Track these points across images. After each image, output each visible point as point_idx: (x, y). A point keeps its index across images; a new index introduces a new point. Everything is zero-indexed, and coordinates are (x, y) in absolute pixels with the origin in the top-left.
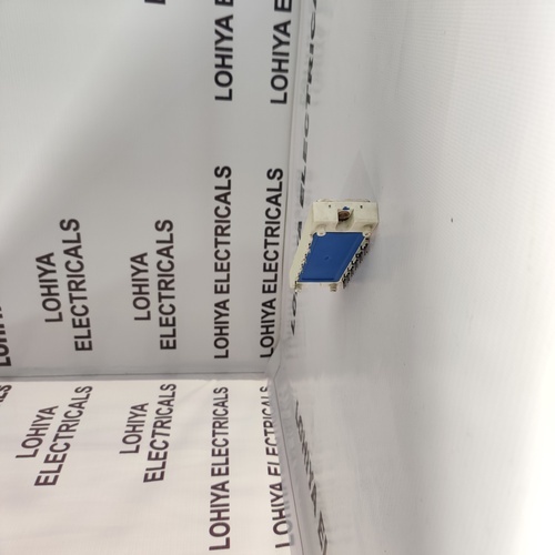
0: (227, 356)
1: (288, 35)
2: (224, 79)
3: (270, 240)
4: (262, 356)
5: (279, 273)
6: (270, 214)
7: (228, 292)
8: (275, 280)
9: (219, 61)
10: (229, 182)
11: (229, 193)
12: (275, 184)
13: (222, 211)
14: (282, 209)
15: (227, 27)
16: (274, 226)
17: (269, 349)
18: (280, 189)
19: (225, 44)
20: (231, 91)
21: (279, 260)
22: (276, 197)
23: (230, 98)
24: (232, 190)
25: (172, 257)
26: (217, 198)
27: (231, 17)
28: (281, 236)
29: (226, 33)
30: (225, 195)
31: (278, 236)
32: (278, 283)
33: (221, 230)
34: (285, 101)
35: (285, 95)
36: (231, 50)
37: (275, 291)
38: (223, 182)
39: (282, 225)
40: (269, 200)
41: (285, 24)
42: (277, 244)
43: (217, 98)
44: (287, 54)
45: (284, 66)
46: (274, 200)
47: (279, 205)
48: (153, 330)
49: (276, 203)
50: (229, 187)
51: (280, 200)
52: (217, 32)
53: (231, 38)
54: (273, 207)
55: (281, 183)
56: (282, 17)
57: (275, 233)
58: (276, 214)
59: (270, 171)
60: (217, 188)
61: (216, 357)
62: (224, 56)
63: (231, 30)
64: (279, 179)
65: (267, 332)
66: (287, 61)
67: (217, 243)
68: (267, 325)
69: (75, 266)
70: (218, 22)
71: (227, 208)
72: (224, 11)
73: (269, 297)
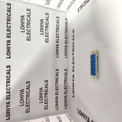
0: (58, 109)
1: (67, 47)
2: (57, 54)
3: (65, 83)
4: (65, 108)
5: (67, 89)
6: (65, 77)
7: (58, 94)
8: (66, 91)
9: (57, 51)
12: (66, 72)
13: (57, 78)
14: (67, 76)
15: (58, 46)
18: (67, 73)
19: (57, 48)
21: (67, 87)
22: (66, 74)
23: (58, 57)
25: (48, 88)
26: (56, 75)
30: (57, 74)
31: (67, 82)
32: (67, 92)
33: (57, 81)
34: (67, 58)
35: (67, 56)
36: (58, 49)
37: (66, 93)
38: (57, 72)
39: (67, 79)
40: (65, 75)
41: (67, 45)
43: (56, 57)
44: (67, 50)
45: (66, 52)
48: (43, 105)
49: (66, 75)
50: (58, 73)
51: (67, 75)
52: (56, 47)
53: (58, 48)
54: (66, 76)
56: (66, 44)
58: (66, 77)
59: (65, 69)
60: (56, 73)
61: (56, 110)
62: (57, 50)
65: (66, 103)
67: (56, 84)
68: (65, 101)
69: (28, 92)
70: (56, 45)
71: (58, 77)
72: (57, 44)
73: (65, 95)
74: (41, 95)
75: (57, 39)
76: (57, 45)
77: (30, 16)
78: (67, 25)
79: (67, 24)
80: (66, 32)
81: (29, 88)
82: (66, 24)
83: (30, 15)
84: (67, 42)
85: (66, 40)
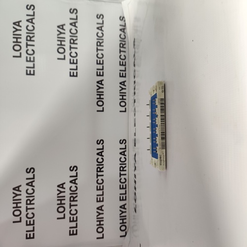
0: (103, 238)
1: (125, 86)
2: (100, 103)
3: (122, 173)
4: (121, 236)
5: (127, 189)
6: (122, 160)
7: (103, 201)
8: (126, 194)
9: (98, 97)
10: (103, 146)
11: (103, 151)
12: (123, 146)
13: (100, 160)
14: (127, 157)
15: (101, 84)
16: (123, 166)
17: (124, 232)
18: (125, 148)
19: (100, 90)
20: (103, 108)
21: (127, 183)
22: (124, 152)
23: (103, 111)
24: (104, 150)
25: (77, 184)
26: (98, 154)
27: (103, 80)
28: (127, 170)
29: (101, 86)
30: (101, 152)
31: (125, 170)
32: (127, 195)
33: (100, 169)
34: (125, 111)
35: (126, 108)
36: (103, 92)
37: (126, 200)
38: (100, 146)
39: (127, 165)
40: (121, 153)
41: (124, 82)
42: (125, 175)
43: (98, 111)
44: (125, 93)
45: (124, 98)
46: (123, 153)
47: (126, 156)
48: (66, 224)
49: (124, 155)
50: (103, 149)
51: (126, 153)
52: (97, 86)
53: (103, 88)
54: (123, 157)
55: (126, 146)
56: (123, 79)
57: (124, 169)
58: (124, 160)
59: (121, 140)
60: (98, 149)
61: (97, 238)
62: (100, 95)
63: (103, 85)
64: (125, 144)
65: (123, 223)
66: (125, 96)
67: (98, 176)
68: (123, 218)
69: (30, 191)
70: (98, 82)
71: (102, 159)
72: (100, 78)
73: (123, 203)
74: (61, 199)
75: (100, 67)
76: (100, 82)
77: (34, 21)
78: (124, 32)
79: (124, 29)
80: (122, 49)
81: (32, 182)
82: (121, 30)
83: (34, 18)
84: (127, 72)
85: (123, 68)
